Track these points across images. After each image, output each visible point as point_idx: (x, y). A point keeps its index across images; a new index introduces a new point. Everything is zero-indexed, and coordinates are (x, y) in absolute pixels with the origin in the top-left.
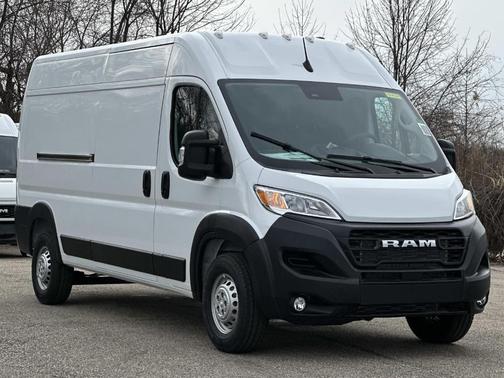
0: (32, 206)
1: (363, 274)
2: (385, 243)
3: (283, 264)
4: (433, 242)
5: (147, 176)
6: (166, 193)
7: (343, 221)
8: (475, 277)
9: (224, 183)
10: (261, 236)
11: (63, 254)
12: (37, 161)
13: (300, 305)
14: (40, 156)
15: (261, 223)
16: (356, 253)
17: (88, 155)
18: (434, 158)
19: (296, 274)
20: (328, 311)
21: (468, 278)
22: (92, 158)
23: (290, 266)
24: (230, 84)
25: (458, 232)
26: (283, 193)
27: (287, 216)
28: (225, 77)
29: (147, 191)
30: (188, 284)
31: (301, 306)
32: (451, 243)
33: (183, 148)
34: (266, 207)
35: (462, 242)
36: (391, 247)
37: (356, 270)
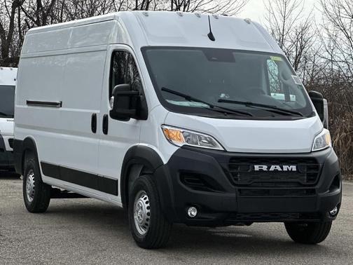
0: (23, 140)
1: (240, 190)
2: (257, 168)
3: (180, 183)
4: (294, 168)
5: (94, 118)
6: (105, 131)
7: (225, 151)
8: (327, 193)
9: (142, 122)
10: (165, 162)
11: (42, 175)
12: (26, 106)
13: (192, 212)
14: (29, 103)
15: (165, 153)
16: (234, 175)
17: (58, 102)
18: (304, 105)
19: (190, 190)
20: (213, 217)
21: (321, 195)
22: (60, 105)
23: (185, 184)
24: (150, 50)
25: (314, 160)
26: (182, 131)
27: (184, 147)
28: (146, 45)
29: (94, 129)
30: (119, 197)
31: (194, 213)
32: (309, 168)
33: (113, 97)
34: (170, 141)
35: (317, 168)
36: (261, 171)
37: (233, 187)
